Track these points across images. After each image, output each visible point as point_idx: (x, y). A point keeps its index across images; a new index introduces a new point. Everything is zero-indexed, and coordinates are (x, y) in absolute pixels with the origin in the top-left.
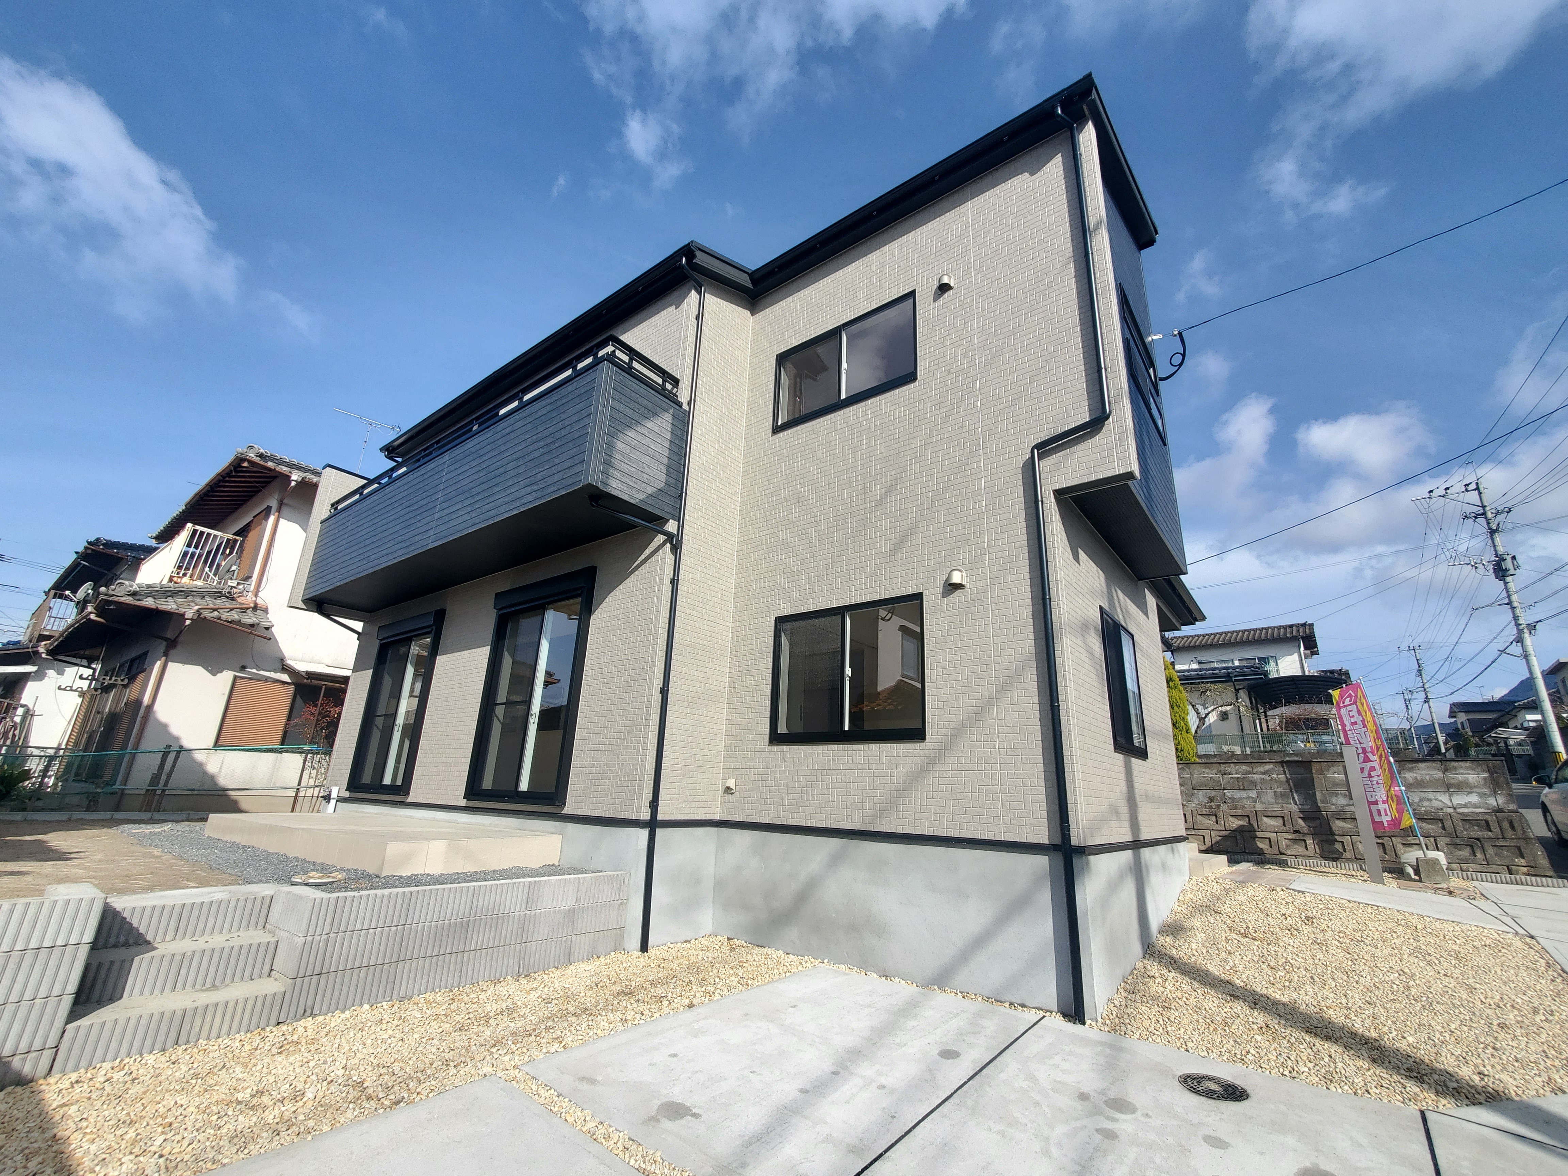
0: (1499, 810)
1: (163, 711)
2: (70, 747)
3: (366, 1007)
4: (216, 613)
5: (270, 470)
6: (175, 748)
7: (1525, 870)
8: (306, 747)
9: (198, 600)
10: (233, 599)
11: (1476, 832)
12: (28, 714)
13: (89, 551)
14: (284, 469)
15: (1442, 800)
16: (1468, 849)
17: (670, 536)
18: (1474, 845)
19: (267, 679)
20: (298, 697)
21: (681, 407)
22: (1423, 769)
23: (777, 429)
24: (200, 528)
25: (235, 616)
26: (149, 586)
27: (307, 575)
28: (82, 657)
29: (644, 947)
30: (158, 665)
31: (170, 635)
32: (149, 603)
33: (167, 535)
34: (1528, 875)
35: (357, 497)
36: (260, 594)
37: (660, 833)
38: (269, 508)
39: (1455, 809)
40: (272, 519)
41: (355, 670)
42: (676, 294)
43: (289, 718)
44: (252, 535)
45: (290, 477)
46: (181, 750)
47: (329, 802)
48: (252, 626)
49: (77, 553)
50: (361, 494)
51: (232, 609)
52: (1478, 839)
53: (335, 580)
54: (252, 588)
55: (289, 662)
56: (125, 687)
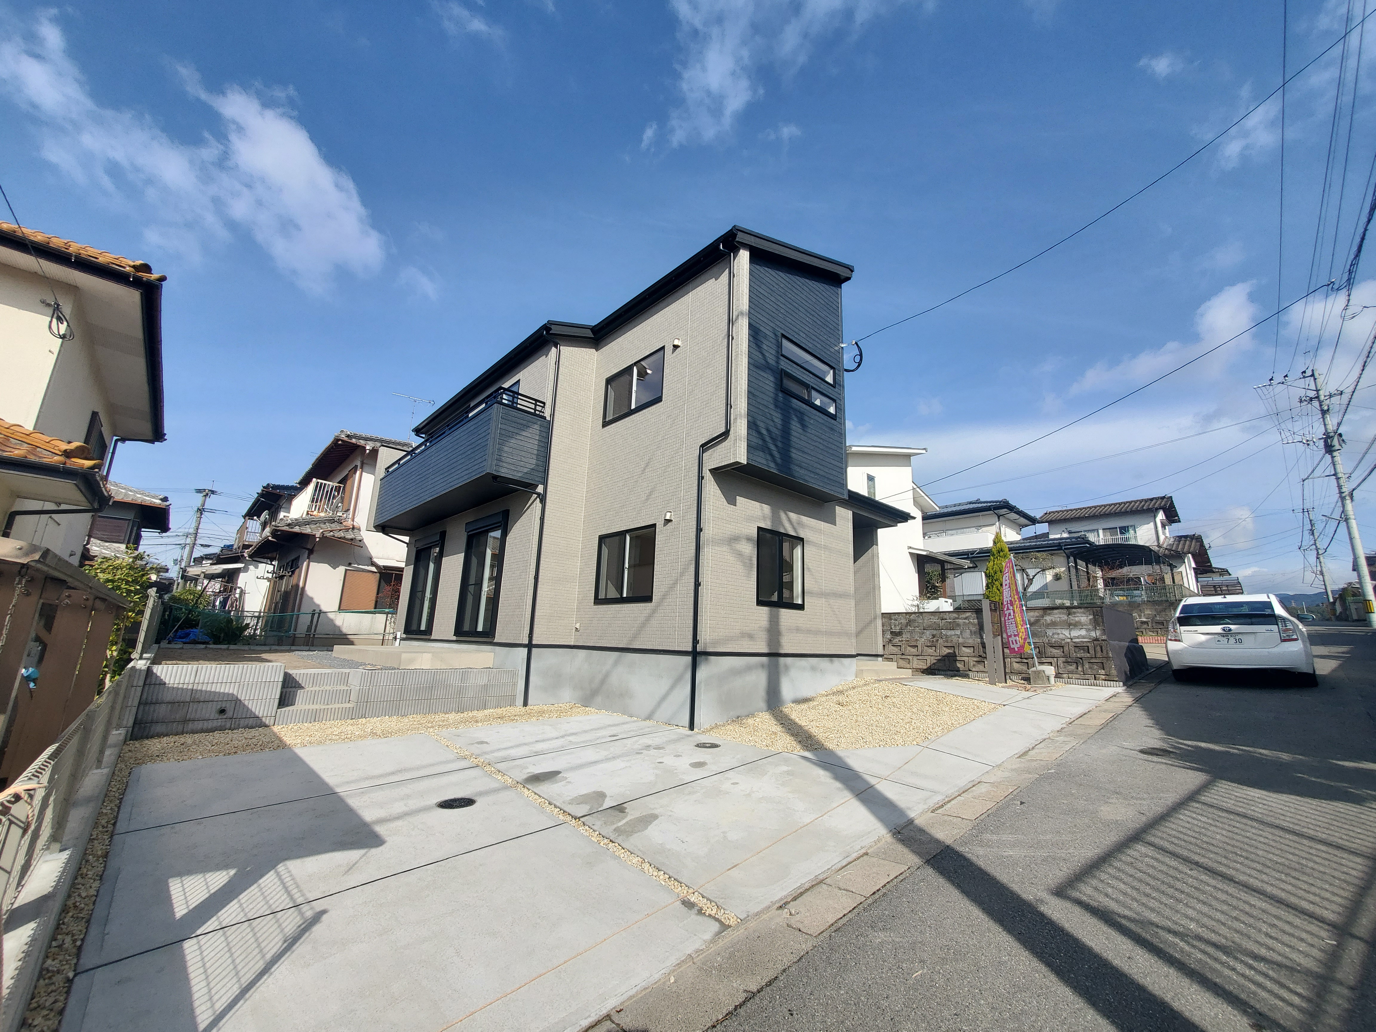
0: (1097, 640)
1: (310, 590)
2: (266, 611)
3: (387, 717)
4: (332, 533)
5: (354, 444)
6: (317, 611)
7: (1103, 677)
8: (387, 610)
9: (322, 525)
10: (341, 523)
11: (1081, 654)
12: (242, 593)
13: (264, 492)
14: (362, 442)
15: (1065, 634)
16: (1075, 665)
17: (539, 494)
18: (1078, 662)
19: (364, 571)
20: (382, 580)
21: (545, 419)
22: (1056, 614)
23: (605, 424)
24: (320, 481)
25: (342, 534)
26: (296, 520)
27: (375, 512)
28: (267, 558)
29: (525, 704)
30: (305, 564)
31: (309, 546)
32: (297, 529)
33: (305, 482)
34: (1105, 680)
35: (397, 465)
36: (355, 520)
37: (534, 650)
38: (356, 466)
39: (1072, 639)
40: (358, 473)
41: (406, 566)
42: (545, 349)
43: (378, 594)
44: (349, 482)
45: (365, 447)
46: (321, 612)
47: (396, 640)
48: (352, 539)
49: (258, 493)
50: (399, 464)
51: (340, 530)
52: (1081, 659)
53: (387, 516)
54: (351, 516)
55: (375, 560)
56: (290, 576)
